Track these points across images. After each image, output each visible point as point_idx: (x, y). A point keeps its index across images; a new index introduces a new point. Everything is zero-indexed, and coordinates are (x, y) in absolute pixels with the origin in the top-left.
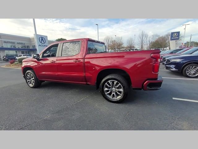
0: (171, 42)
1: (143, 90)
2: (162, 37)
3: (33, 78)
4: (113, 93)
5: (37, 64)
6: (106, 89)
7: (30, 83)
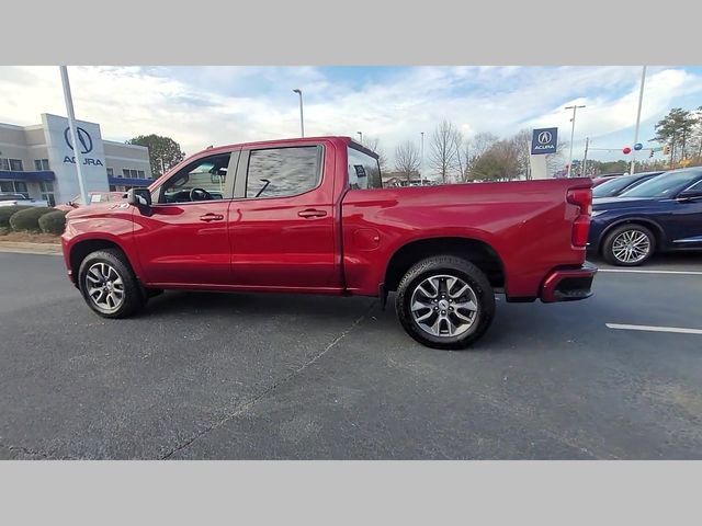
0: (533, 159)
1: (541, 303)
2: (504, 141)
3: (118, 281)
4: (440, 318)
5: (138, 227)
6: (418, 305)
7: (103, 300)
